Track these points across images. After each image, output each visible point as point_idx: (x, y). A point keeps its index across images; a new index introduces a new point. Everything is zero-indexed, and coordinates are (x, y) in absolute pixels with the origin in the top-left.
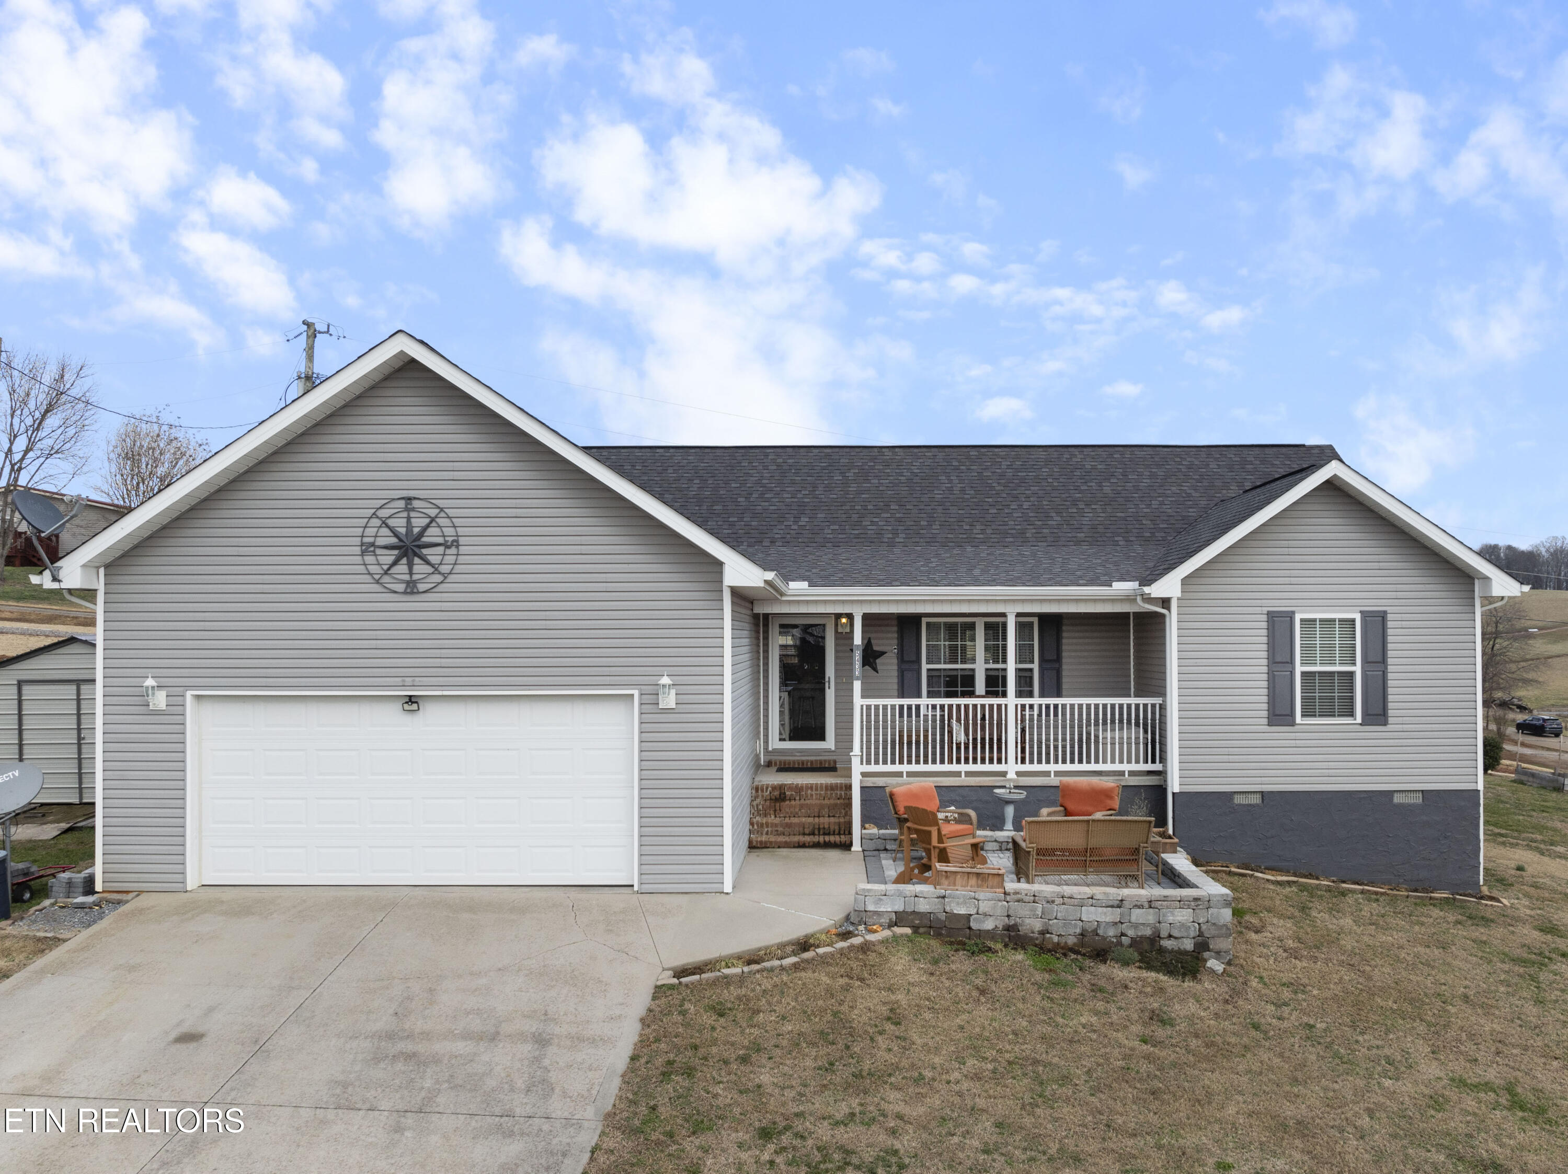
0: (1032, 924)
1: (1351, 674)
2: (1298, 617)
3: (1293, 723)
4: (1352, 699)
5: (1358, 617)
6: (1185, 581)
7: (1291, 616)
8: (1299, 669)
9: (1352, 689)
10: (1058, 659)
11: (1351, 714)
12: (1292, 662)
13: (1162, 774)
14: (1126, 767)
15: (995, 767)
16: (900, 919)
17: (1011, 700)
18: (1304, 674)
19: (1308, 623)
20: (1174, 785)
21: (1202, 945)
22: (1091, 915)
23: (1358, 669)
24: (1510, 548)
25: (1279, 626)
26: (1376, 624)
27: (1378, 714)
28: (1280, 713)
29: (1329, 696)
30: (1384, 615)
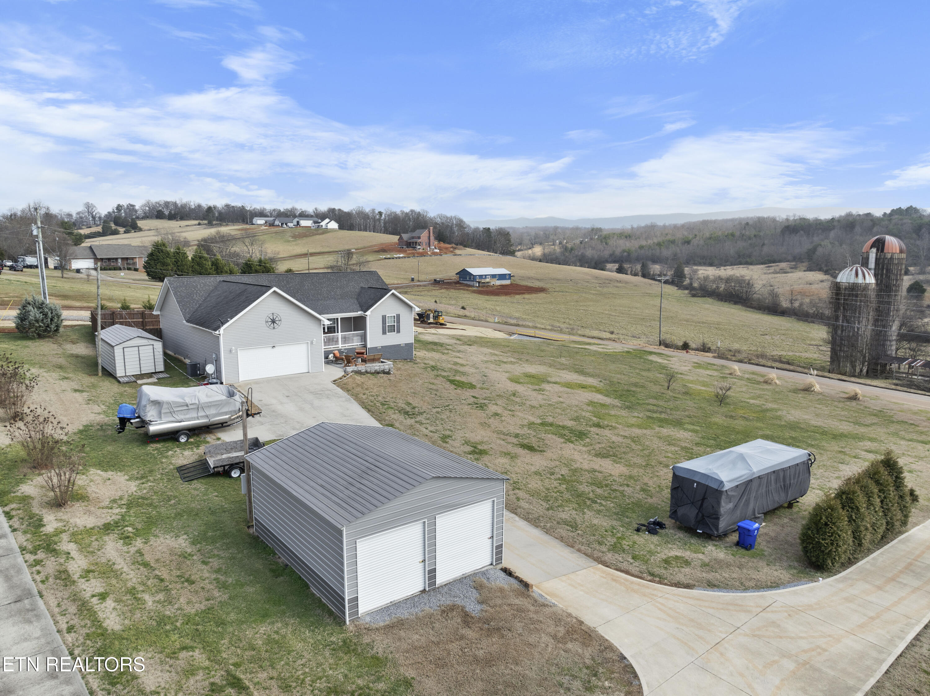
0: (369, 370)
3: (386, 334)
5: (396, 315)
6: (371, 312)
7: (386, 316)
9: (395, 328)
11: (394, 331)
12: (386, 324)
13: (366, 345)
14: (358, 344)
16: (352, 372)
17: (340, 334)
18: (388, 326)
19: (388, 317)
20: (369, 346)
21: (389, 370)
22: (377, 368)
23: (396, 324)
24: (340, 210)
25: (384, 318)
26: (398, 316)
27: (399, 331)
28: (384, 333)
29: (392, 329)
30: (399, 315)
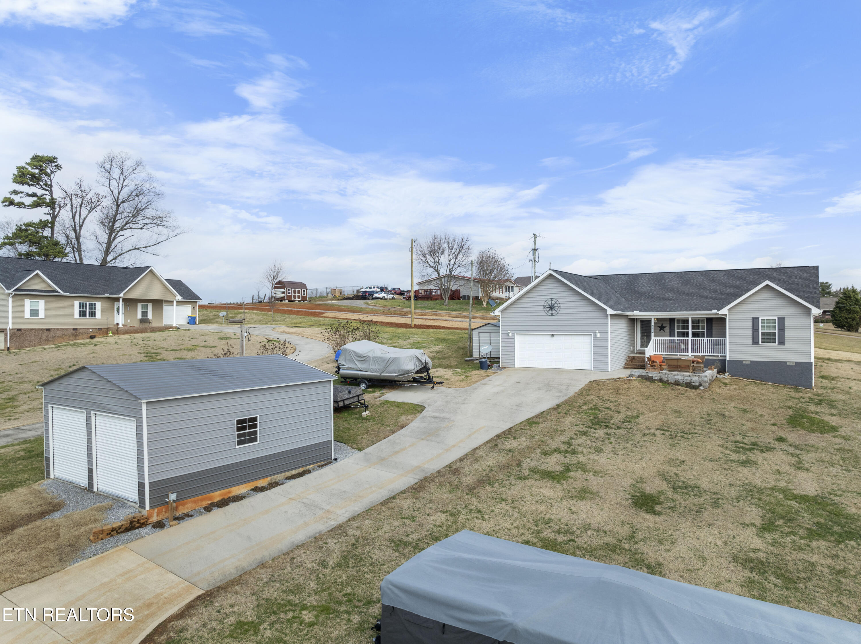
1: (775, 332)
2: (760, 319)
3: (759, 344)
4: (775, 338)
5: (777, 319)
6: (730, 309)
7: (758, 318)
8: (760, 331)
9: (775, 336)
10: (711, 329)
11: (775, 342)
12: (758, 330)
13: (726, 356)
14: (719, 355)
15: (686, 354)
17: (690, 338)
18: (762, 332)
19: (763, 320)
20: (728, 359)
23: (777, 331)
25: (755, 321)
26: (782, 320)
27: (782, 342)
28: (755, 342)
29: (769, 338)
30: (784, 318)
